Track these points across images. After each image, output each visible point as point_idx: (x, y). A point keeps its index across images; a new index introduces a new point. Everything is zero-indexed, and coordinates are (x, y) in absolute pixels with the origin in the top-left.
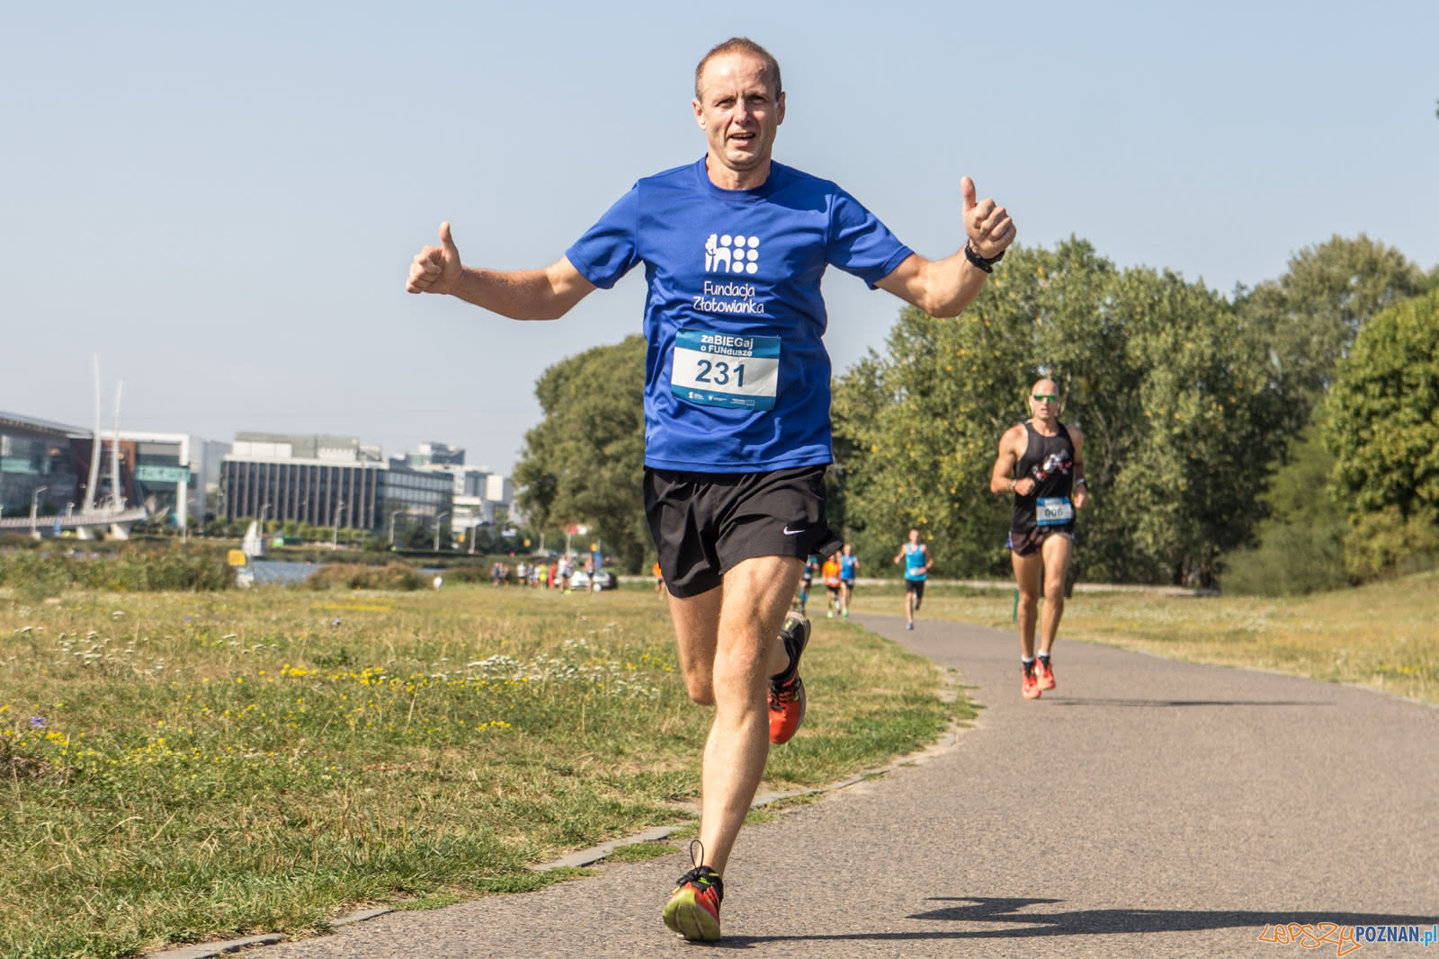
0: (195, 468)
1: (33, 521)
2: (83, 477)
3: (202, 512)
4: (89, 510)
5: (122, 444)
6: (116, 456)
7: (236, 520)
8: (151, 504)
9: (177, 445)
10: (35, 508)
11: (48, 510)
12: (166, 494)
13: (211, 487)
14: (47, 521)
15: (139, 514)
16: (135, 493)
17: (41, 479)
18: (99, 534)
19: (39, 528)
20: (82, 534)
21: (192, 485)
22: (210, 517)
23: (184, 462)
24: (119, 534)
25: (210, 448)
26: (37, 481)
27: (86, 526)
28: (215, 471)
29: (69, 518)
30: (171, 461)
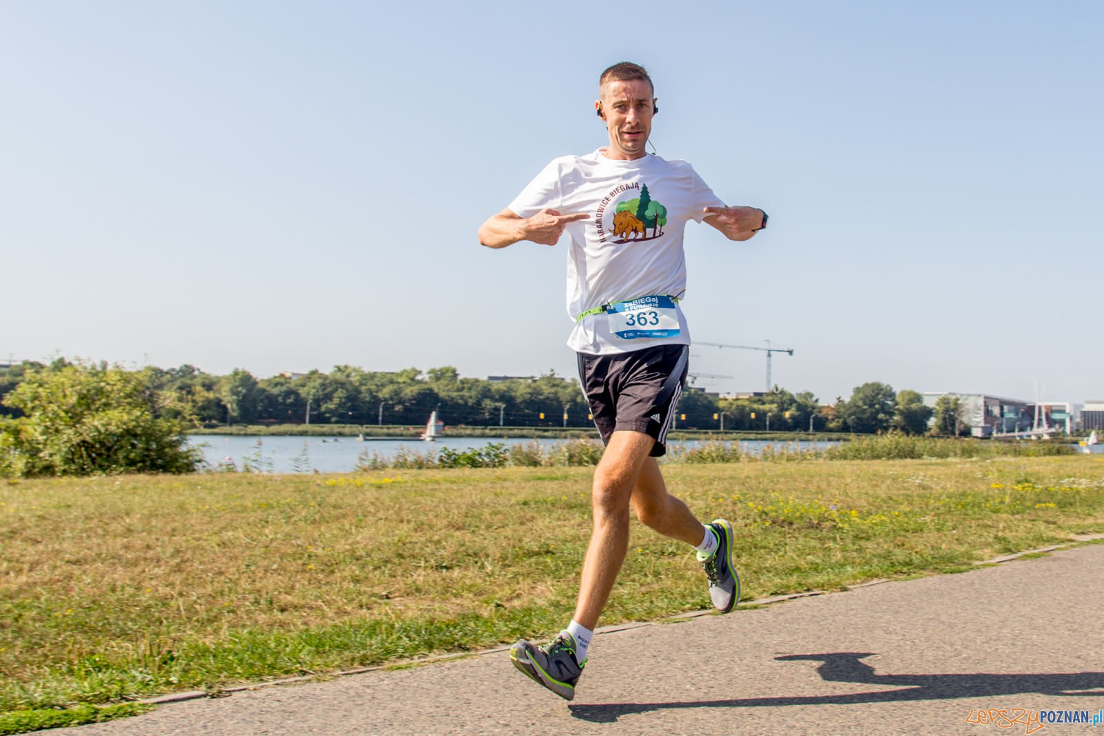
0: (1072, 414)
1: (1016, 433)
2: (1033, 418)
3: (1075, 428)
4: (1036, 430)
5: (1046, 407)
6: (1044, 411)
7: (1087, 431)
8: (1057, 426)
9: (1064, 406)
10: (1017, 430)
11: (1021, 430)
12: (1062, 423)
13: (1078, 420)
14: (1021, 433)
15: (1053, 430)
16: (1051, 423)
17: (1020, 420)
18: (1039, 437)
19: (1019, 436)
20: (1033, 438)
21: (1071, 419)
22: (1078, 430)
23: (1067, 411)
24: (1046, 437)
25: (1076, 407)
26: (1016, 421)
27: (1036, 435)
28: (1079, 414)
29: (1028, 432)
30: (1063, 411)
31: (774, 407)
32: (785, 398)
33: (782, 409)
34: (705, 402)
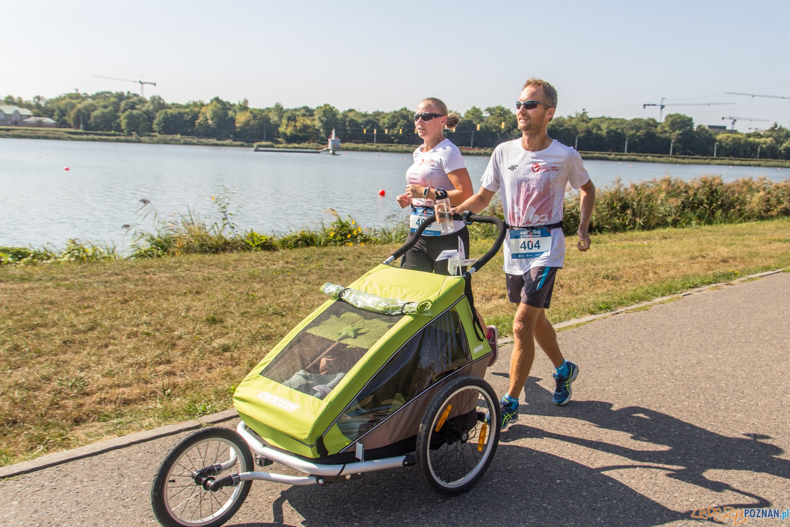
31: (769, 140)
32: (782, 134)
33: (778, 140)
34: (707, 135)
